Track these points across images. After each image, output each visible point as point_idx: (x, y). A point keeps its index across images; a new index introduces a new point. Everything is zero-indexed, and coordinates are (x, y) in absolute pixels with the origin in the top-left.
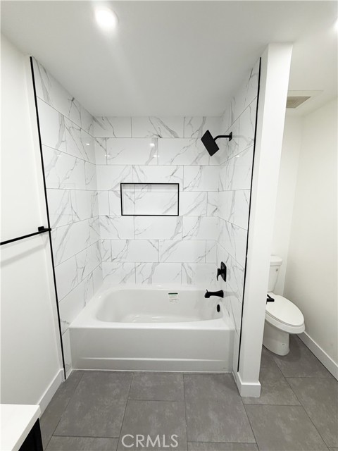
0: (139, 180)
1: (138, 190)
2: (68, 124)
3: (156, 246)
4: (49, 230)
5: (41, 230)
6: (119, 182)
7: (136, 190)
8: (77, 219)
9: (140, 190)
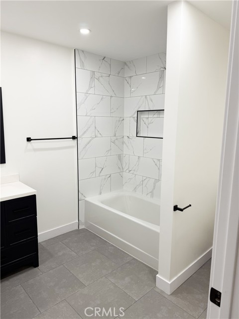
0: (149, 108)
1: (151, 115)
2: (97, 75)
3: (158, 164)
4: (77, 138)
5: (74, 138)
6: (136, 110)
7: (150, 116)
8: (99, 135)
9: (152, 116)
